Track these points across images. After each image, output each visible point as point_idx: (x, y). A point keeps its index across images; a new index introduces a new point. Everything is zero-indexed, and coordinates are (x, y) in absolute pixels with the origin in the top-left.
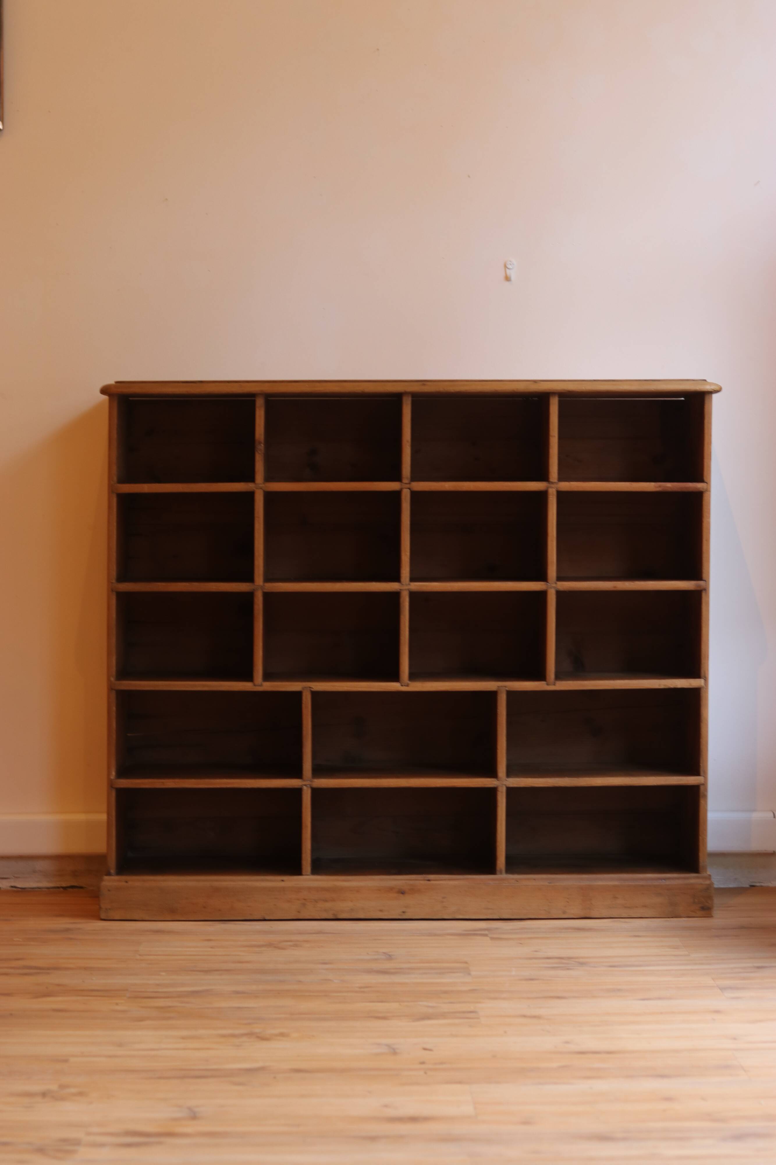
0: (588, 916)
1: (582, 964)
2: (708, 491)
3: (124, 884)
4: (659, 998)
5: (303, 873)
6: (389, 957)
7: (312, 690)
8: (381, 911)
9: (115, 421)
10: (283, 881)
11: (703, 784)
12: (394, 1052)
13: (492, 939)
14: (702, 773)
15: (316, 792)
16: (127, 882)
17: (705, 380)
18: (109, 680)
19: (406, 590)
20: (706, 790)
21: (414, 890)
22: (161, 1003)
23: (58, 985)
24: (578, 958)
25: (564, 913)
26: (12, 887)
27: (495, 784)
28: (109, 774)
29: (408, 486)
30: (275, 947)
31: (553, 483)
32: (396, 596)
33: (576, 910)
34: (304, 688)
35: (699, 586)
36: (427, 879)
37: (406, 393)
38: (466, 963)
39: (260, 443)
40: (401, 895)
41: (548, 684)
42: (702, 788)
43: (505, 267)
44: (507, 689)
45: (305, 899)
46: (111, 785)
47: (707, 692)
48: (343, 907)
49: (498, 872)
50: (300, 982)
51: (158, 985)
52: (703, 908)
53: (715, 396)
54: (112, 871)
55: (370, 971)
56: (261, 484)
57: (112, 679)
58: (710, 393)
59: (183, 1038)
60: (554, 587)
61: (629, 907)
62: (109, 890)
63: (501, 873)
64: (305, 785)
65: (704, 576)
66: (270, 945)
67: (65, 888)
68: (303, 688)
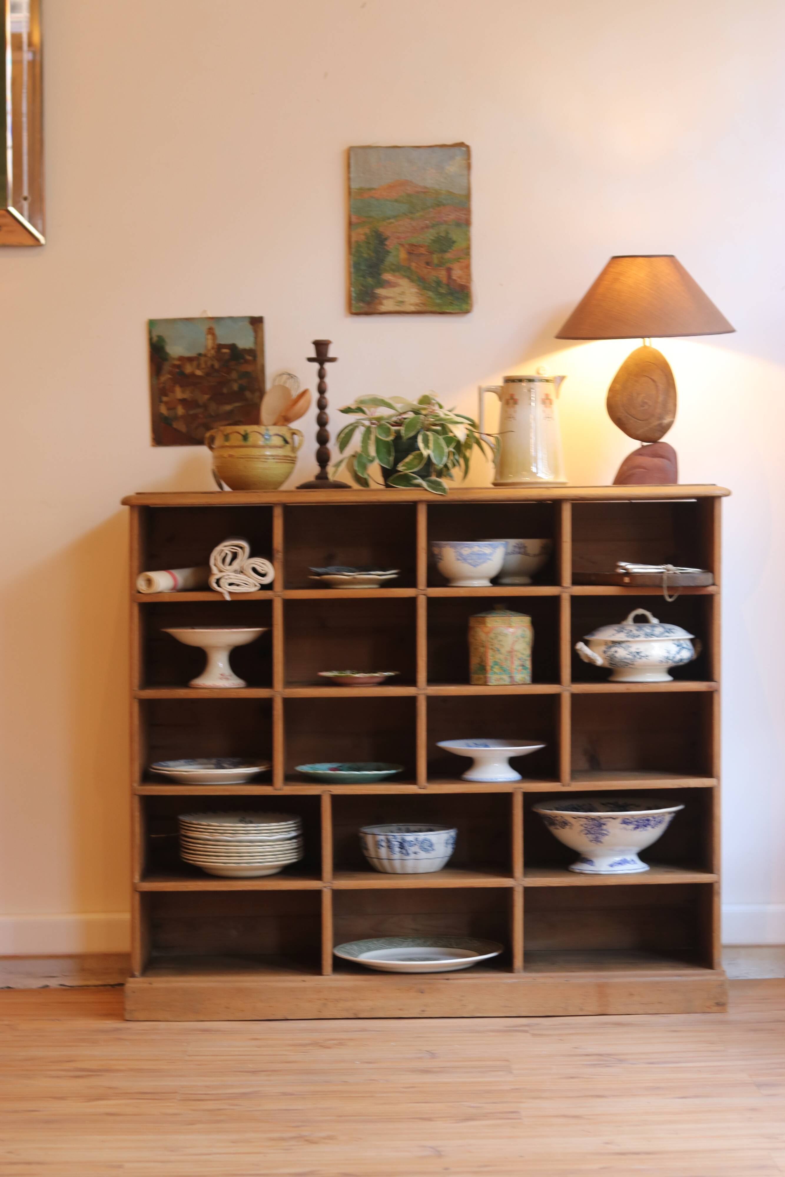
0: (604, 1013)
1: (621, 1061)
2: (719, 594)
3: (149, 986)
4: (696, 1097)
5: (325, 974)
6: (433, 1055)
7: (331, 793)
8: (401, 1010)
9: (136, 531)
10: (304, 981)
11: (717, 882)
12: (439, 1154)
13: (534, 1035)
14: (715, 870)
15: (337, 894)
16: (150, 984)
17: (714, 485)
18: (132, 786)
19: (422, 694)
20: (719, 888)
21: (432, 989)
22: (211, 1105)
23: (110, 1088)
24: (615, 1055)
25: (582, 1010)
26: (61, 985)
27: (512, 884)
28: (132, 877)
29: (424, 592)
30: (321, 1046)
31: (567, 588)
32: (412, 701)
33: (593, 1008)
34: (324, 791)
35: (711, 687)
36: (446, 977)
37: (421, 501)
38: (507, 1061)
39: (278, 551)
40: (420, 994)
41: (563, 785)
42: (716, 886)
44: (523, 790)
45: (326, 999)
46: (134, 888)
47: (719, 791)
48: (364, 1006)
49: (516, 971)
50: (346, 1082)
51: (207, 1087)
52: (718, 1004)
53: (724, 500)
54: (137, 973)
55: (414, 1071)
56: (279, 592)
57: (136, 785)
58: (719, 497)
59: (234, 1142)
60: (568, 690)
61: (644, 1004)
62: (134, 992)
63: (519, 972)
64: (325, 887)
65: (716, 677)
66: (315, 1044)
67: (112, 986)
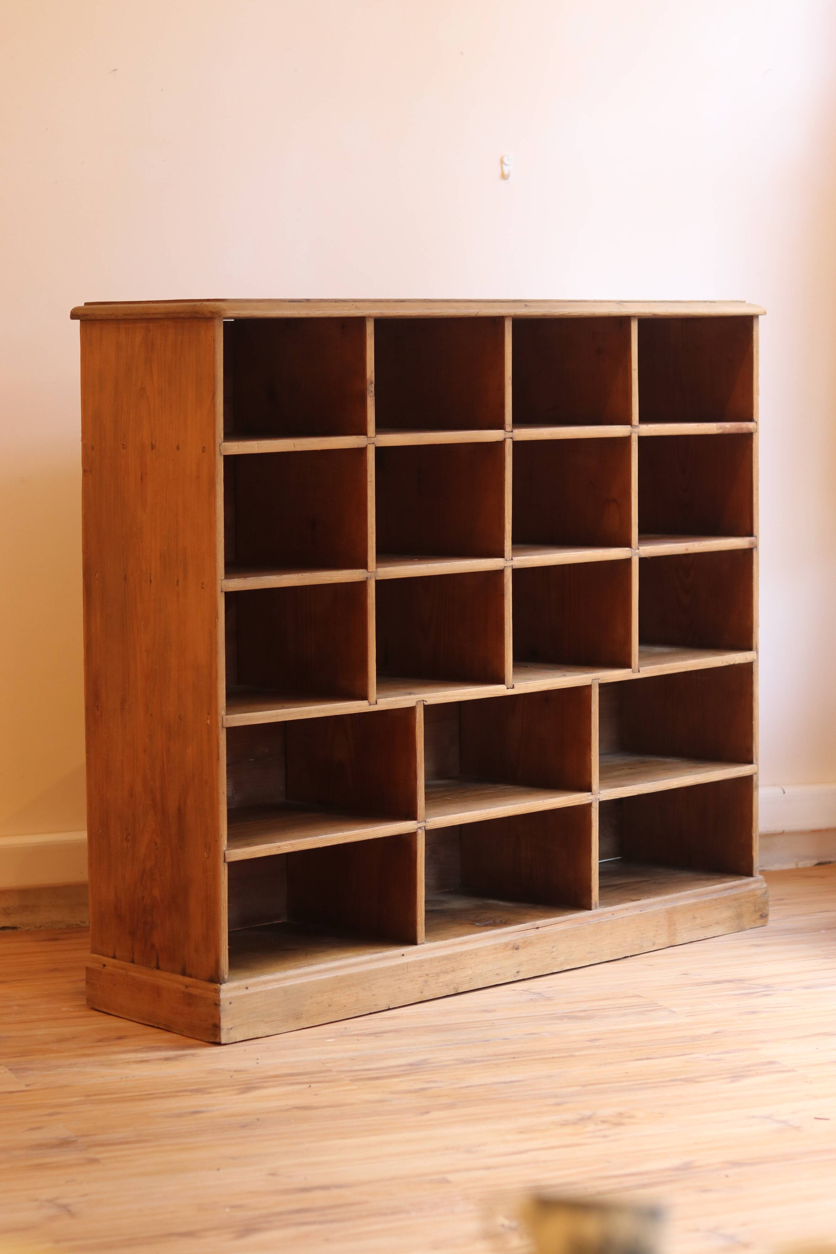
0: (672, 944)
2: (756, 433)
3: (244, 989)
5: (419, 942)
7: (425, 703)
8: (498, 975)
10: (403, 955)
11: (755, 773)
14: (754, 760)
16: (247, 988)
19: (508, 566)
20: (757, 779)
21: (527, 943)
25: (655, 943)
27: (589, 799)
29: (510, 435)
31: (634, 427)
33: (663, 940)
35: (751, 543)
36: (536, 927)
37: (508, 317)
40: (516, 951)
41: (633, 672)
42: (755, 778)
43: (502, 162)
44: (600, 682)
46: (223, 859)
47: (757, 669)
48: (463, 976)
49: (593, 907)
52: (761, 916)
58: (758, 316)
60: (638, 554)
61: (705, 927)
62: (228, 1003)
63: (596, 907)
64: (420, 828)
65: (755, 529)
68: (418, 702)
